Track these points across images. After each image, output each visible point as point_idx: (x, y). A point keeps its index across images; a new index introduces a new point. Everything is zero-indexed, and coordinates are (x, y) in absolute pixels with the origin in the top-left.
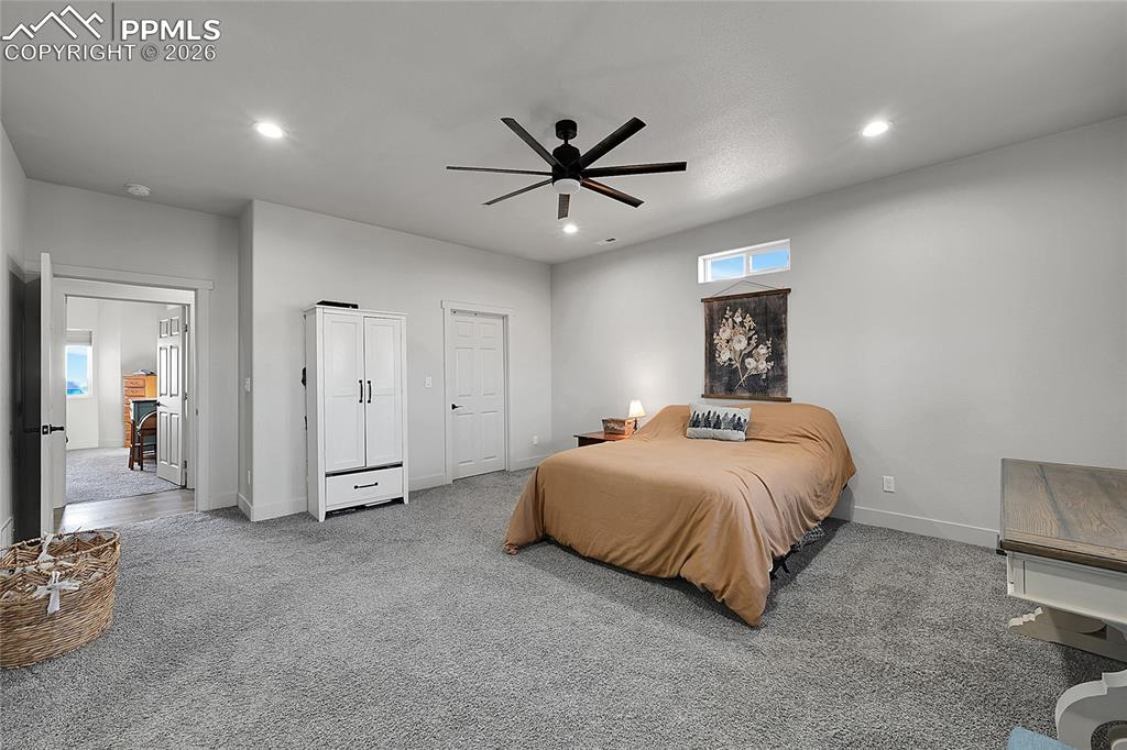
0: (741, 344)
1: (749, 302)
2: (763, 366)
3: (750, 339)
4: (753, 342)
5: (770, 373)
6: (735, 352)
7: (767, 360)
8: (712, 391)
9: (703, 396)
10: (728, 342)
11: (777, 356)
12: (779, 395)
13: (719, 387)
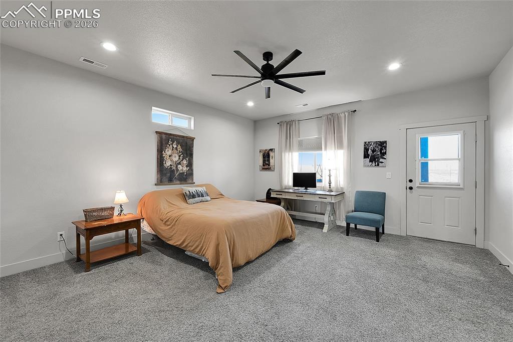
0: (176, 158)
1: (179, 139)
2: (185, 169)
3: (180, 156)
4: (181, 158)
5: (188, 172)
6: (173, 161)
7: (187, 166)
8: (161, 182)
9: (156, 185)
10: (170, 156)
11: (190, 165)
12: (191, 182)
13: (165, 179)
